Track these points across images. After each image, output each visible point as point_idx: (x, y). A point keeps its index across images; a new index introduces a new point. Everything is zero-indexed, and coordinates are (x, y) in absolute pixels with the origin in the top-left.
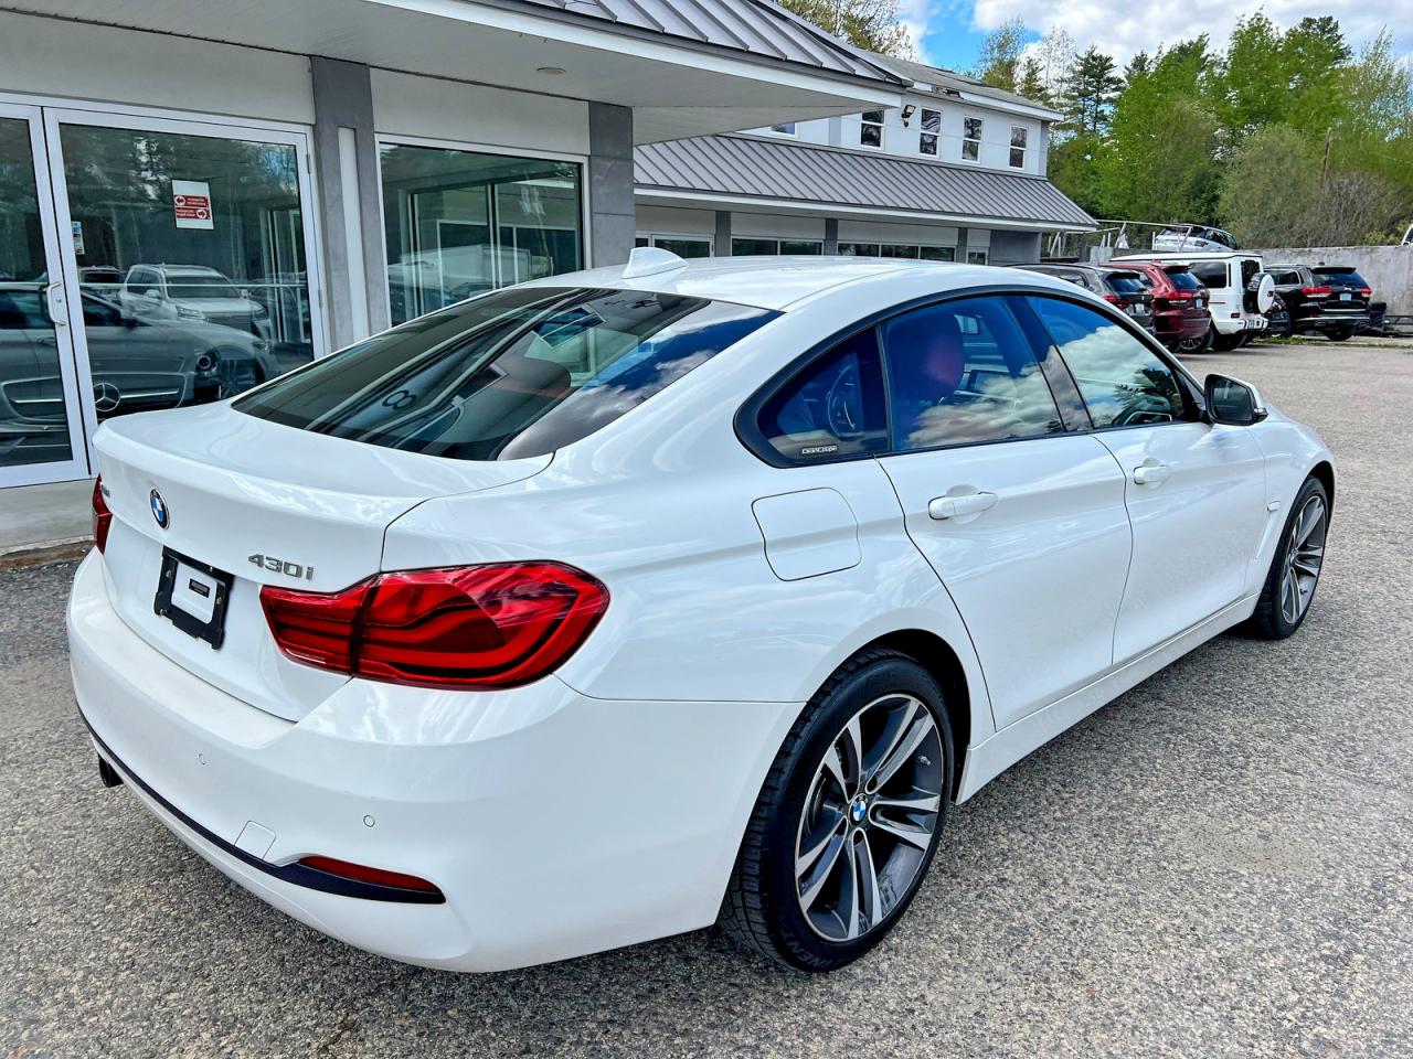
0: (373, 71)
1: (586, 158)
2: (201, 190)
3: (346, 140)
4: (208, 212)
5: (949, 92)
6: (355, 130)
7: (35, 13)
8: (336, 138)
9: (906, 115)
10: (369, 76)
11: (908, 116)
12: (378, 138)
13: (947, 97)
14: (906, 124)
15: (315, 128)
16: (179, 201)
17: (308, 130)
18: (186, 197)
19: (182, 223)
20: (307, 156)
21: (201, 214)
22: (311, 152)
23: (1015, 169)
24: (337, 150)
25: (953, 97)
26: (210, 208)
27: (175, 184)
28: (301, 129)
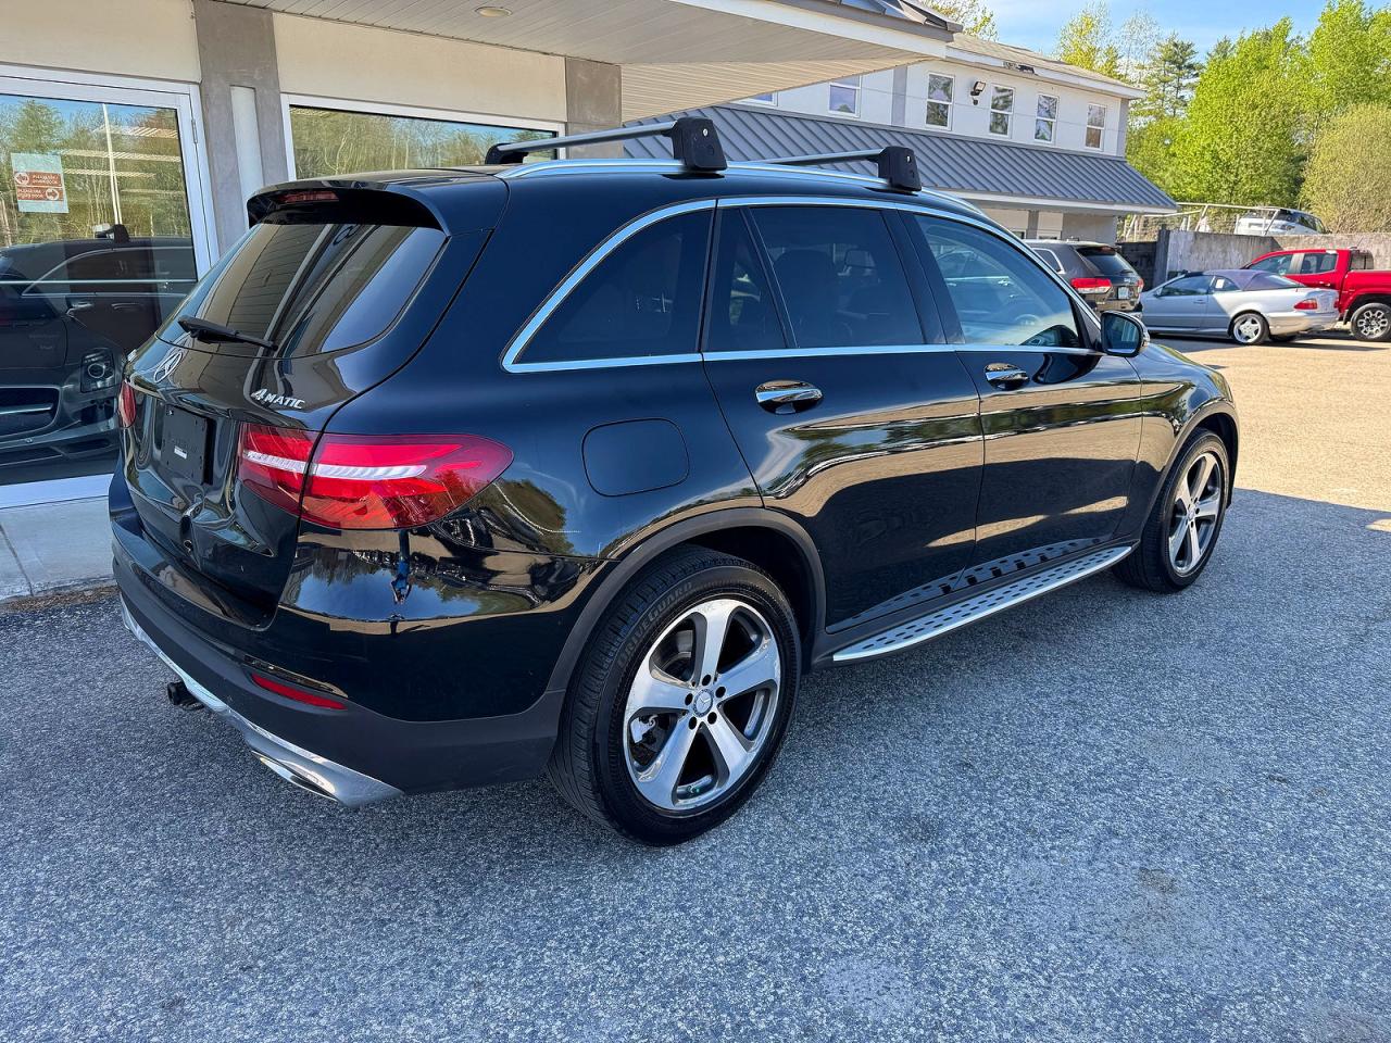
0: (274, 15)
1: (563, 125)
2: (51, 164)
3: (242, 100)
4: (61, 192)
5: (1023, 68)
6: (254, 89)
8: (228, 98)
9: (976, 93)
10: (271, 23)
11: (977, 94)
12: (286, 101)
13: (1021, 73)
14: (976, 102)
15: (202, 87)
16: (22, 178)
17: (194, 90)
18: (30, 174)
19: (27, 206)
20: (193, 123)
21: (54, 195)
22: (198, 117)
23: (1092, 150)
24: (231, 114)
25: (1026, 73)
26: (63, 187)
27: (15, 157)
28: (184, 88)
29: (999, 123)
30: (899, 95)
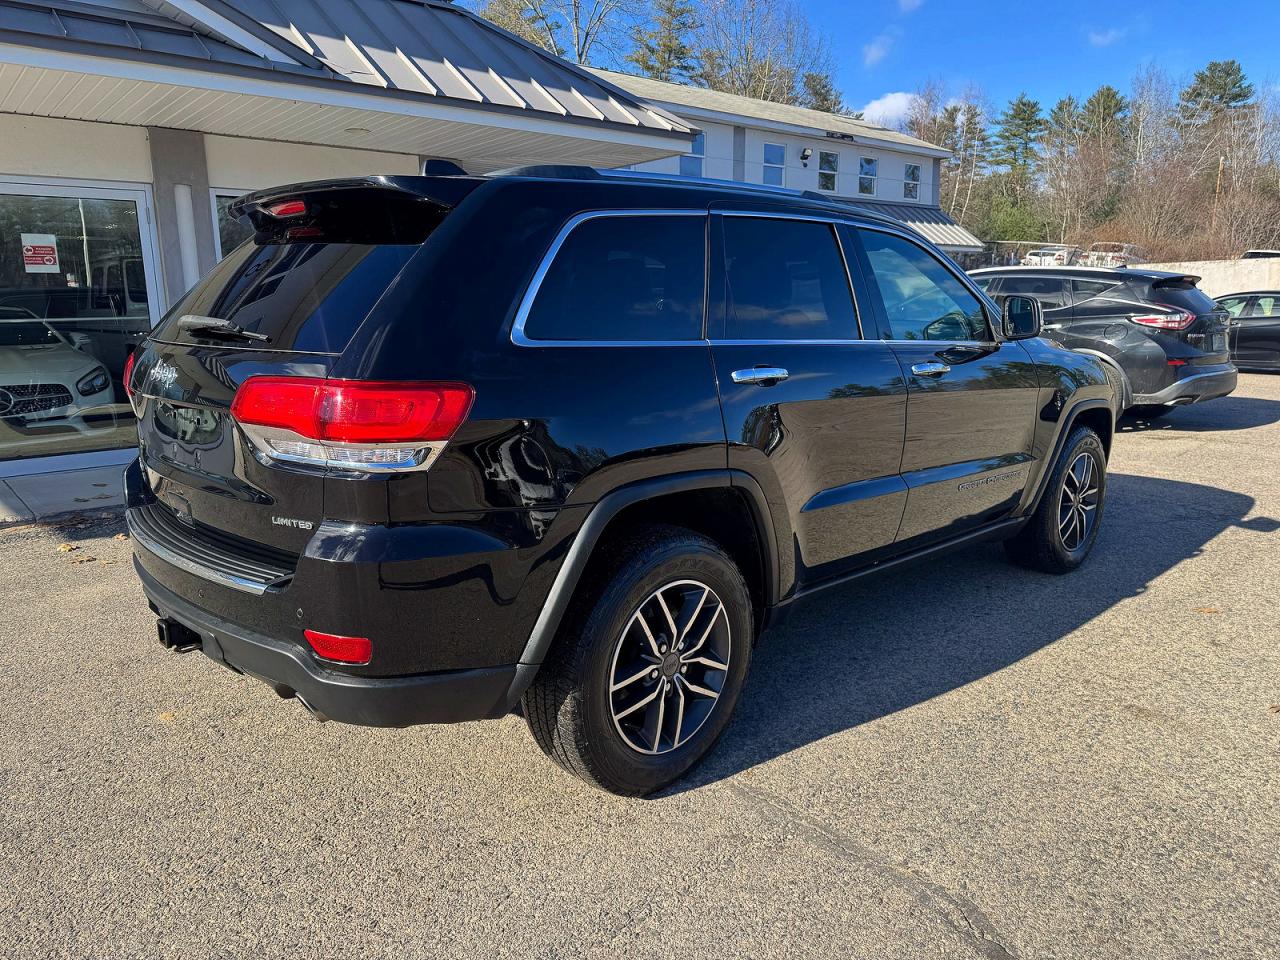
0: (207, 136)
2: (50, 240)
3: (183, 196)
4: (55, 259)
5: (844, 136)
6: (191, 186)
8: (173, 194)
9: (804, 157)
10: (204, 141)
11: (806, 158)
12: (213, 193)
13: (841, 141)
14: (805, 165)
15: (154, 186)
16: (28, 250)
17: (148, 188)
18: (34, 247)
19: (30, 269)
20: (148, 210)
21: (49, 260)
22: (150, 206)
23: (910, 200)
24: (174, 203)
25: (846, 141)
26: (56, 256)
27: (24, 236)
28: (141, 187)
29: (827, 181)
30: (739, 161)
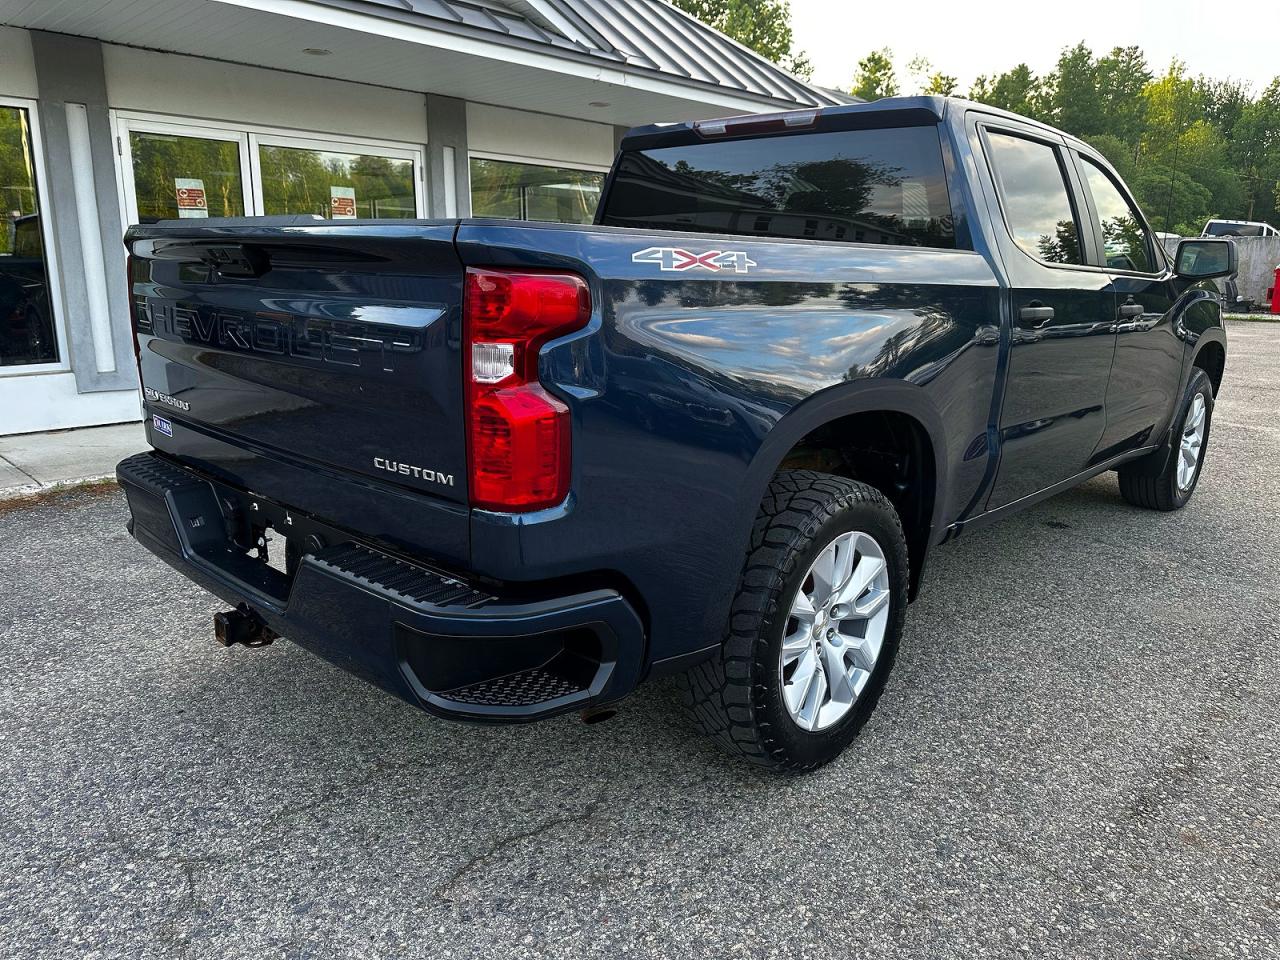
0: (467, 103)
2: (349, 193)
3: (448, 154)
4: (354, 209)
6: (454, 148)
7: (246, 64)
8: (442, 154)
10: (465, 108)
12: (469, 155)
15: (428, 148)
16: (335, 202)
17: (422, 148)
18: (340, 199)
20: (421, 168)
21: (350, 211)
22: (423, 164)
24: (442, 163)
26: (356, 207)
27: (333, 189)
28: (418, 147)
